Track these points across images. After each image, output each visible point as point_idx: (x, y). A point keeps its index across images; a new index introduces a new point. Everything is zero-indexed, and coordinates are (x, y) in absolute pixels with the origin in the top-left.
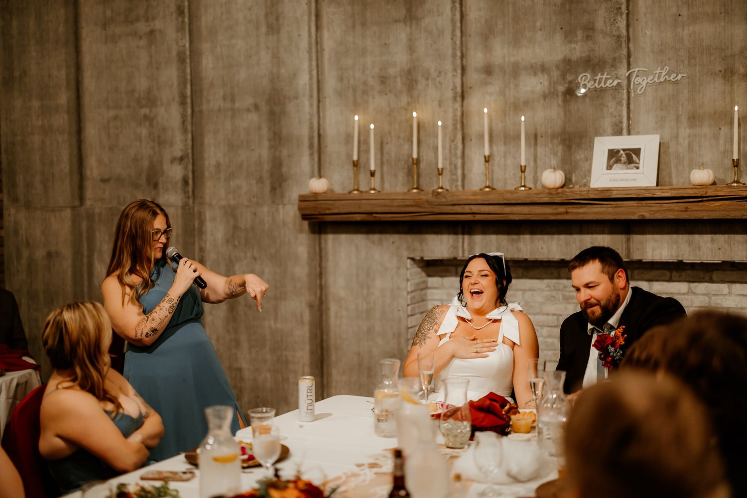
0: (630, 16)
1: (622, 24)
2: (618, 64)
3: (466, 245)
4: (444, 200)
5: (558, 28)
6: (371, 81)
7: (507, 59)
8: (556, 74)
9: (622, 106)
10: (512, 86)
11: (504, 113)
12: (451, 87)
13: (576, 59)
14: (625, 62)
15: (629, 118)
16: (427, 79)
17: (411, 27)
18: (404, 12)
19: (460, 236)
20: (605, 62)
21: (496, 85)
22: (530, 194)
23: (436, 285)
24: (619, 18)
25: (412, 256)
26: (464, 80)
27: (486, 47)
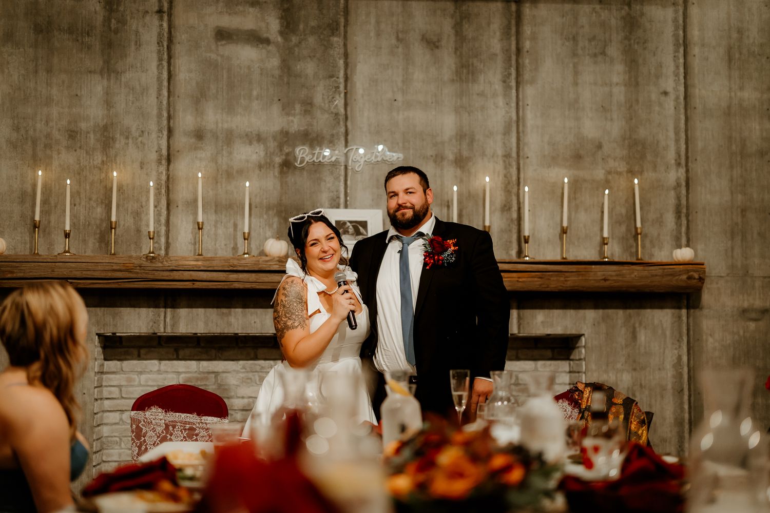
0: (348, 96)
1: (339, 102)
2: (336, 141)
3: (168, 320)
4: (160, 265)
5: (276, 99)
6: (56, 134)
7: (220, 125)
8: (272, 145)
9: (340, 181)
10: (224, 153)
11: (216, 181)
12: (156, 148)
13: (294, 132)
14: (343, 139)
15: (346, 195)
16: (127, 138)
17: (109, 80)
18: (101, 63)
19: (163, 310)
20: (323, 138)
21: (208, 151)
22: (259, 261)
23: (114, 370)
24: (337, 97)
25: (102, 332)
26: (171, 142)
27: (197, 110)
